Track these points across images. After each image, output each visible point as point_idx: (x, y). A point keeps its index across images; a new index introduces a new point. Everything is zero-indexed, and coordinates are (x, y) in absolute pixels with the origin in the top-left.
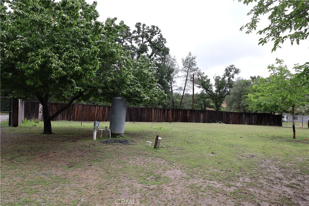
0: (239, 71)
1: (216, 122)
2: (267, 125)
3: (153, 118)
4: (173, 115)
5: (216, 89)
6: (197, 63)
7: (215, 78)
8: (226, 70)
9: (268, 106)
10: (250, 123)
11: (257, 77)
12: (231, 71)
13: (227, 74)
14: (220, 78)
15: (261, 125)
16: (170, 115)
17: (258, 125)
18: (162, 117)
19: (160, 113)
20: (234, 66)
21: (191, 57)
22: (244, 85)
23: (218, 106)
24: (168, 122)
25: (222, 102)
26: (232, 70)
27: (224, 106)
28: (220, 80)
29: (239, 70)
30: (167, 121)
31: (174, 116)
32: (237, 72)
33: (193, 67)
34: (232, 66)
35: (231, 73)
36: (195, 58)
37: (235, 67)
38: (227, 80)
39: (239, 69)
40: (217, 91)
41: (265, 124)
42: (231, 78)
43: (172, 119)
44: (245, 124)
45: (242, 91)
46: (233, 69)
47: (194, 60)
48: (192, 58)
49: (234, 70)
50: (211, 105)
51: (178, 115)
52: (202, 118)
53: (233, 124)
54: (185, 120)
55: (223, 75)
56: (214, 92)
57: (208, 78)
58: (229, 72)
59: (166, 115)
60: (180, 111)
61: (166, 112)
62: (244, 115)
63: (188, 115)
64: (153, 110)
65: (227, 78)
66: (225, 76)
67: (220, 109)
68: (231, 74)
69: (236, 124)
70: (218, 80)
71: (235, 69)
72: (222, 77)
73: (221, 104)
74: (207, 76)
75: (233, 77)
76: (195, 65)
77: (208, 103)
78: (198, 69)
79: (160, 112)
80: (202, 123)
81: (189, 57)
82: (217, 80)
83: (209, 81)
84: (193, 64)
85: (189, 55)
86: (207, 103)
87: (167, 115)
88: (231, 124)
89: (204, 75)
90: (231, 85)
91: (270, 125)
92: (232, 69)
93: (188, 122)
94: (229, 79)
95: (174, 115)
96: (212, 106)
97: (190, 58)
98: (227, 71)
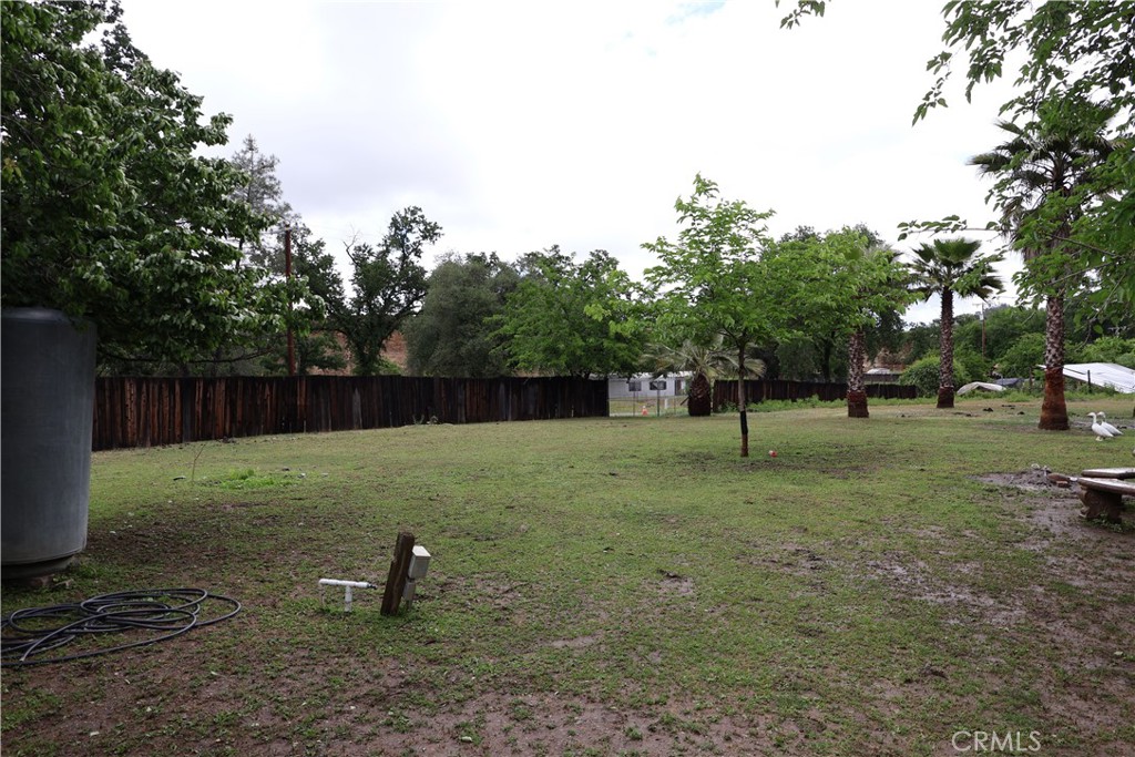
0: (437, 231)
1: (410, 423)
2: (569, 417)
3: (131, 426)
4: (232, 404)
5: (354, 295)
6: (282, 187)
7: (352, 251)
8: (394, 223)
9: (579, 352)
10: (523, 416)
11: (488, 256)
12: (410, 230)
13: (397, 241)
14: (371, 254)
15: (553, 417)
16: (220, 408)
17: (545, 418)
18: (178, 420)
19: (166, 400)
20: (419, 213)
21: (256, 159)
22: (467, 283)
23: (367, 360)
24: (208, 437)
25: (380, 345)
26: (413, 225)
27: (396, 358)
28: (372, 259)
29: (436, 227)
30: (204, 434)
31: (239, 410)
32: (430, 232)
33: (267, 201)
34: (413, 213)
35: (412, 238)
36: (271, 166)
37: (422, 217)
38: (397, 262)
39: (439, 225)
40: (357, 303)
41: (564, 416)
42: (412, 257)
43: (227, 427)
44: (506, 420)
45: (466, 301)
46: (418, 223)
47: (271, 174)
48: (260, 162)
49: (422, 227)
50: (326, 355)
51: (259, 402)
52: (357, 409)
53: (468, 422)
54: (290, 421)
55: (382, 242)
56: (349, 307)
57: (326, 251)
58: (404, 232)
59: (199, 408)
60: (264, 388)
61: (199, 394)
62: (502, 387)
63: (300, 402)
64: (131, 390)
65: (395, 256)
66: (387, 247)
67: (377, 370)
68: (411, 242)
69: (479, 420)
70: (364, 259)
71: (425, 224)
72: (376, 250)
73: (378, 353)
74: (320, 244)
75: (418, 253)
76: (276, 193)
77: (316, 351)
78: (289, 212)
79: (166, 393)
80: (359, 428)
81: (248, 156)
82: (359, 261)
83: (328, 261)
84: (266, 187)
85: (245, 147)
86: (310, 350)
87: (205, 406)
88: (461, 422)
89: (311, 240)
90: (413, 280)
91: (578, 415)
92: (414, 221)
93: (301, 431)
94: (404, 258)
95: (239, 403)
96: (330, 358)
97: (251, 161)
98: (397, 228)
